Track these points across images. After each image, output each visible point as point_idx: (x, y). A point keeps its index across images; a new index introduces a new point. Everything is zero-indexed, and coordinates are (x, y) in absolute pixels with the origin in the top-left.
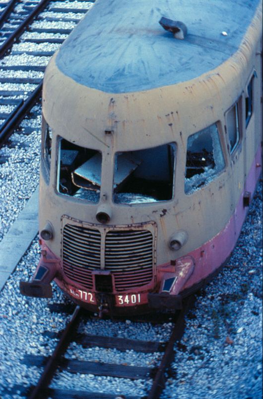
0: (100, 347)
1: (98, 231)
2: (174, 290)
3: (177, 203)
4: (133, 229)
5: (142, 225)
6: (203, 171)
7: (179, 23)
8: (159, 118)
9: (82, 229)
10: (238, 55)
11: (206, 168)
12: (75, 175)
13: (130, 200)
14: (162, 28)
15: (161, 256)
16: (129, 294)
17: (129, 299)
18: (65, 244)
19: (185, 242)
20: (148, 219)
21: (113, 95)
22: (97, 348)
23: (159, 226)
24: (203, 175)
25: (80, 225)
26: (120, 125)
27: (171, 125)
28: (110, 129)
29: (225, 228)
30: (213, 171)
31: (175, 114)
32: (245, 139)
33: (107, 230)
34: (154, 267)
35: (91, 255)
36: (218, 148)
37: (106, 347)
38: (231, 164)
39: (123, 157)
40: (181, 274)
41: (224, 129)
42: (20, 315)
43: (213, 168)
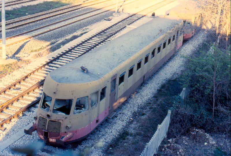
0: (46, 152)
1: (47, 119)
2: (63, 140)
3: (70, 116)
4: (56, 121)
5: (59, 120)
6: (81, 109)
7: (86, 69)
8: (69, 91)
9: (43, 118)
10: (100, 80)
11: (83, 109)
12: (46, 103)
13: (58, 113)
14: (81, 69)
15: (63, 130)
16: (53, 139)
17: (53, 140)
18: (39, 122)
19: (71, 128)
20: (61, 119)
21: (59, 83)
22: (45, 153)
23: (64, 122)
24: (81, 110)
25: (43, 117)
26: (58, 91)
27: (72, 94)
28: (55, 92)
29: (85, 126)
30: (84, 110)
31: (74, 91)
32: (99, 104)
33: (49, 120)
34: (60, 133)
35: (44, 126)
36: (87, 104)
37: (48, 153)
38: (91, 109)
39: (58, 101)
40: (68, 136)
41: (89, 98)
42: (29, 140)
43: (85, 109)
